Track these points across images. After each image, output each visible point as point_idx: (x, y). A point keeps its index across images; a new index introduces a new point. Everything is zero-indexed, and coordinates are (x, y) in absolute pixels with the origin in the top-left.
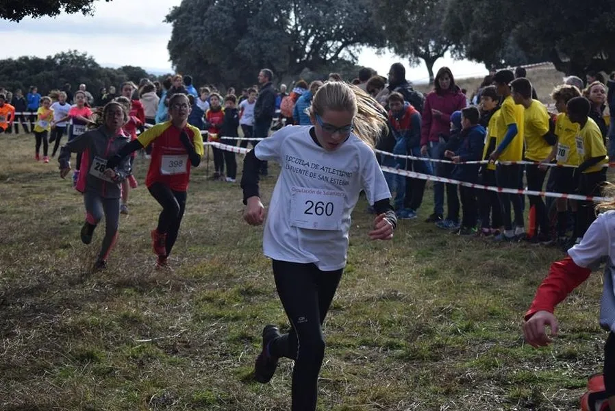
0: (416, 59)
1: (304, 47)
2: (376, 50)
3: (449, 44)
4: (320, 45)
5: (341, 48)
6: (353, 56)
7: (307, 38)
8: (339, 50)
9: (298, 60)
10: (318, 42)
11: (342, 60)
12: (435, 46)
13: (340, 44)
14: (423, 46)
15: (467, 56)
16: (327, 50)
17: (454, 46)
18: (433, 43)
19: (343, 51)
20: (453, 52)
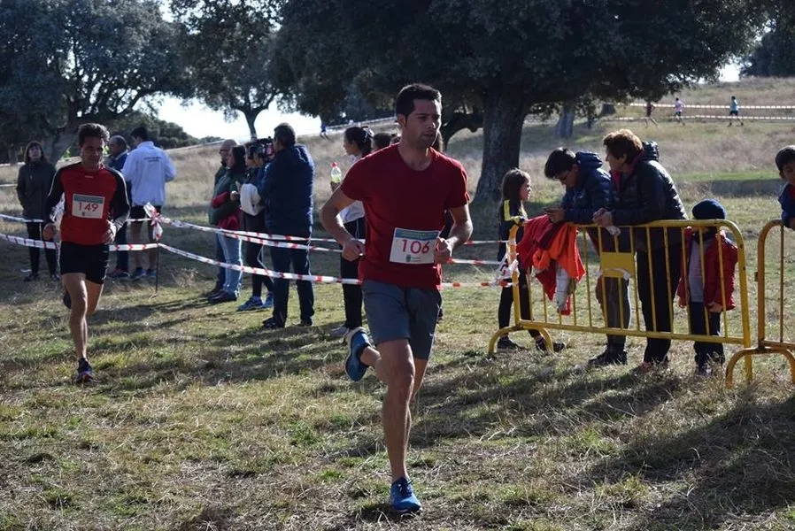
0: (233, 112)
1: (88, 96)
2: (181, 100)
3: (275, 93)
4: (108, 94)
5: (137, 98)
6: (153, 109)
7: (90, 85)
8: (133, 102)
9: (80, 114)
10: (106, 91)
11: (137, 113)
12: (257, 96)
13: (135, 93)
14: (243, 95)
15: (298, 109)
16: (118, 100)
17: (281, 95)
18: (254, 91)
19: (140, 101)
20: (280, 102)
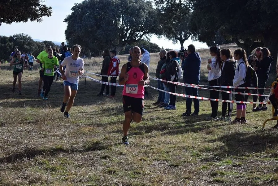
0: (176, 40)
1: (126, 34)
2: (158, 36)
3: (190, 34)
4: (133, 33)
5: (143, 35)
6: (148, 39)
7: (127, 30)
8: (141, 36)
9: (123, 40)
11: (143, 40)
13: (142, 33)
14: (179, 34)
15: (198, 40)
16: (136, 35)
17: (193, 35)
18: (183, 33)
20: (192, 37)
